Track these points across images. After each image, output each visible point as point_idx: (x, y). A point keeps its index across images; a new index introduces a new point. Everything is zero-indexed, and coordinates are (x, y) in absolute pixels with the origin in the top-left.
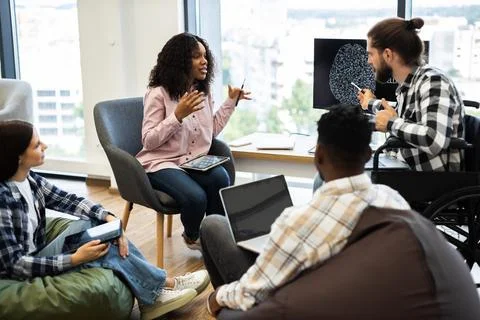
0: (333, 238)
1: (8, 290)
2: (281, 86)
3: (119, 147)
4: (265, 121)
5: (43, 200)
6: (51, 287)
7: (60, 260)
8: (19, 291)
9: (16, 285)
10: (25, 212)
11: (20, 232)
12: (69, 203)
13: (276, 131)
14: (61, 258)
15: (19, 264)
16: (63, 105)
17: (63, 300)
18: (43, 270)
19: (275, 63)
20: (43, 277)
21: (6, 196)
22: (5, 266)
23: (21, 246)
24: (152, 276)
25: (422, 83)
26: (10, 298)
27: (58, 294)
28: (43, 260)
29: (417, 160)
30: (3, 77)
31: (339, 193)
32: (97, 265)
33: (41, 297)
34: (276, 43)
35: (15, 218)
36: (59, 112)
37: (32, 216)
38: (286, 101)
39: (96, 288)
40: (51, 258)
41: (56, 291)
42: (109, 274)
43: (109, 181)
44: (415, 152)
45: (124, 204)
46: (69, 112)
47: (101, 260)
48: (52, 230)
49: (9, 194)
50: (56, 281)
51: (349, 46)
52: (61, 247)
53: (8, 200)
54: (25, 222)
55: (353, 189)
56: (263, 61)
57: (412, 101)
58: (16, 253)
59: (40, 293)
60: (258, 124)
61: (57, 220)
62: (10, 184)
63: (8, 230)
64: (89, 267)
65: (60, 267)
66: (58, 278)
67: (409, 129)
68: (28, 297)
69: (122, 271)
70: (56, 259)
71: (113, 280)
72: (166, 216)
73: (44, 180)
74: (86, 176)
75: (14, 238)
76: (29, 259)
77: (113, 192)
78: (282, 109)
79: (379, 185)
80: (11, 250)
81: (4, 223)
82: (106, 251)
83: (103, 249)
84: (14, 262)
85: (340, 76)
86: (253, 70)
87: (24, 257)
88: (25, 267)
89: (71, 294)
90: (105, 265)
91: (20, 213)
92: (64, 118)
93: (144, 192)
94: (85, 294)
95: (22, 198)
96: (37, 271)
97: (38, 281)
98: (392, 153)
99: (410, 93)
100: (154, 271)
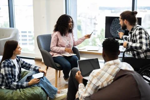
0: (108, 79)
1: (9, 93)
2: (97, 31)
3: (44, 49)
4: (92, 42)
5: (20, 65)
6: (22, 92)
7: (25, 84)
8: (12, 93)
9: (11, 91)
10: (15, 69)
11: (13, 75)
12: (28, 66)
13: (95, 45)
14: (25, 83)
15: (12, 85)
16: (29, 36)
17: (25, 96)
18: (20, 87)
19: (95, 24)
20: (19, 89)
21: (9, 64)
22: (8, 85)
23: (13, 79)
24: (53, 90)
25: (136, 31)
26: (9, 95)
27: (24, 94)
28: (20, 84)
29: (136, 55)
30: (10, 27)
31: (110, 65)
32: (36, 85)
33: (19, 95)
34: (95, 17)
35: (12, 71)
36: (28, 38)
37: (17, 70)
38: (98, 35)
39: (36, 93)
40: (22, 83)
41: (23, 93)
42: (40, 88)
43: (42, 60)
44: (135, 52)
45: (46, 67)
46: (31, 38)
47: (38, 84)
48: (23, 74)
49: (10, 63)
50: (23, 90)
51: (116, 19)
52: (25, 80)
53: (10, 65)
54: (15, 72)
55: (115, 64)
56: (91, 23)
57: (133, 36)
58: (12, 81)
59: (18, 94)
60: (89, 43)
61: (25, 72)
62: (10, 60)
63: (9, 74)
64: (34, 86)
65: (25, 86)
66: (24, 89)
67: (134, 45)
68: (15, 95)
69: (44, 88)
70: (24, 83)
71: (41, 91)
72: (58, 71)
73: (21, 59)
74: (34, 58)
75: (11, 77)
76: (15, 83)
77: (42, 63)
78: (97, 38)
79: (123, 62)
80: (10, 80)
81: (8, 72)
82: (39, 81)
83: (38, 81)
84: (11, 84)
85: (114, 28)
86: (88, 26)
87: (14, 83)
88: (14, 86)
89: (28, 94)
90: (39, 86)
91: (13, 69)
92: (29, 40)
93: (51, 63)
94: (32, 94)
95: (14, 65)
96: (18, 87)
97: (18, 90)
98: (128, 53)
99: (133, 34)
100: (54, 88)
